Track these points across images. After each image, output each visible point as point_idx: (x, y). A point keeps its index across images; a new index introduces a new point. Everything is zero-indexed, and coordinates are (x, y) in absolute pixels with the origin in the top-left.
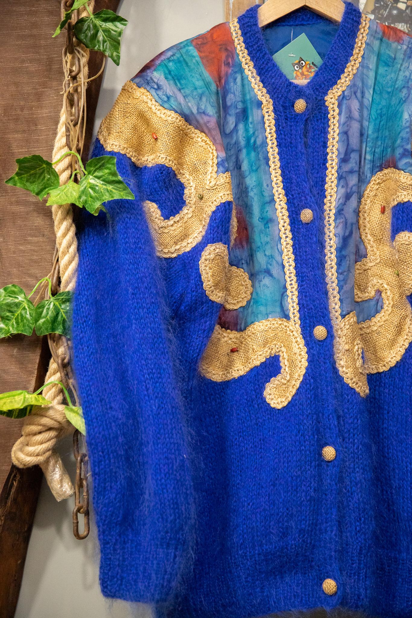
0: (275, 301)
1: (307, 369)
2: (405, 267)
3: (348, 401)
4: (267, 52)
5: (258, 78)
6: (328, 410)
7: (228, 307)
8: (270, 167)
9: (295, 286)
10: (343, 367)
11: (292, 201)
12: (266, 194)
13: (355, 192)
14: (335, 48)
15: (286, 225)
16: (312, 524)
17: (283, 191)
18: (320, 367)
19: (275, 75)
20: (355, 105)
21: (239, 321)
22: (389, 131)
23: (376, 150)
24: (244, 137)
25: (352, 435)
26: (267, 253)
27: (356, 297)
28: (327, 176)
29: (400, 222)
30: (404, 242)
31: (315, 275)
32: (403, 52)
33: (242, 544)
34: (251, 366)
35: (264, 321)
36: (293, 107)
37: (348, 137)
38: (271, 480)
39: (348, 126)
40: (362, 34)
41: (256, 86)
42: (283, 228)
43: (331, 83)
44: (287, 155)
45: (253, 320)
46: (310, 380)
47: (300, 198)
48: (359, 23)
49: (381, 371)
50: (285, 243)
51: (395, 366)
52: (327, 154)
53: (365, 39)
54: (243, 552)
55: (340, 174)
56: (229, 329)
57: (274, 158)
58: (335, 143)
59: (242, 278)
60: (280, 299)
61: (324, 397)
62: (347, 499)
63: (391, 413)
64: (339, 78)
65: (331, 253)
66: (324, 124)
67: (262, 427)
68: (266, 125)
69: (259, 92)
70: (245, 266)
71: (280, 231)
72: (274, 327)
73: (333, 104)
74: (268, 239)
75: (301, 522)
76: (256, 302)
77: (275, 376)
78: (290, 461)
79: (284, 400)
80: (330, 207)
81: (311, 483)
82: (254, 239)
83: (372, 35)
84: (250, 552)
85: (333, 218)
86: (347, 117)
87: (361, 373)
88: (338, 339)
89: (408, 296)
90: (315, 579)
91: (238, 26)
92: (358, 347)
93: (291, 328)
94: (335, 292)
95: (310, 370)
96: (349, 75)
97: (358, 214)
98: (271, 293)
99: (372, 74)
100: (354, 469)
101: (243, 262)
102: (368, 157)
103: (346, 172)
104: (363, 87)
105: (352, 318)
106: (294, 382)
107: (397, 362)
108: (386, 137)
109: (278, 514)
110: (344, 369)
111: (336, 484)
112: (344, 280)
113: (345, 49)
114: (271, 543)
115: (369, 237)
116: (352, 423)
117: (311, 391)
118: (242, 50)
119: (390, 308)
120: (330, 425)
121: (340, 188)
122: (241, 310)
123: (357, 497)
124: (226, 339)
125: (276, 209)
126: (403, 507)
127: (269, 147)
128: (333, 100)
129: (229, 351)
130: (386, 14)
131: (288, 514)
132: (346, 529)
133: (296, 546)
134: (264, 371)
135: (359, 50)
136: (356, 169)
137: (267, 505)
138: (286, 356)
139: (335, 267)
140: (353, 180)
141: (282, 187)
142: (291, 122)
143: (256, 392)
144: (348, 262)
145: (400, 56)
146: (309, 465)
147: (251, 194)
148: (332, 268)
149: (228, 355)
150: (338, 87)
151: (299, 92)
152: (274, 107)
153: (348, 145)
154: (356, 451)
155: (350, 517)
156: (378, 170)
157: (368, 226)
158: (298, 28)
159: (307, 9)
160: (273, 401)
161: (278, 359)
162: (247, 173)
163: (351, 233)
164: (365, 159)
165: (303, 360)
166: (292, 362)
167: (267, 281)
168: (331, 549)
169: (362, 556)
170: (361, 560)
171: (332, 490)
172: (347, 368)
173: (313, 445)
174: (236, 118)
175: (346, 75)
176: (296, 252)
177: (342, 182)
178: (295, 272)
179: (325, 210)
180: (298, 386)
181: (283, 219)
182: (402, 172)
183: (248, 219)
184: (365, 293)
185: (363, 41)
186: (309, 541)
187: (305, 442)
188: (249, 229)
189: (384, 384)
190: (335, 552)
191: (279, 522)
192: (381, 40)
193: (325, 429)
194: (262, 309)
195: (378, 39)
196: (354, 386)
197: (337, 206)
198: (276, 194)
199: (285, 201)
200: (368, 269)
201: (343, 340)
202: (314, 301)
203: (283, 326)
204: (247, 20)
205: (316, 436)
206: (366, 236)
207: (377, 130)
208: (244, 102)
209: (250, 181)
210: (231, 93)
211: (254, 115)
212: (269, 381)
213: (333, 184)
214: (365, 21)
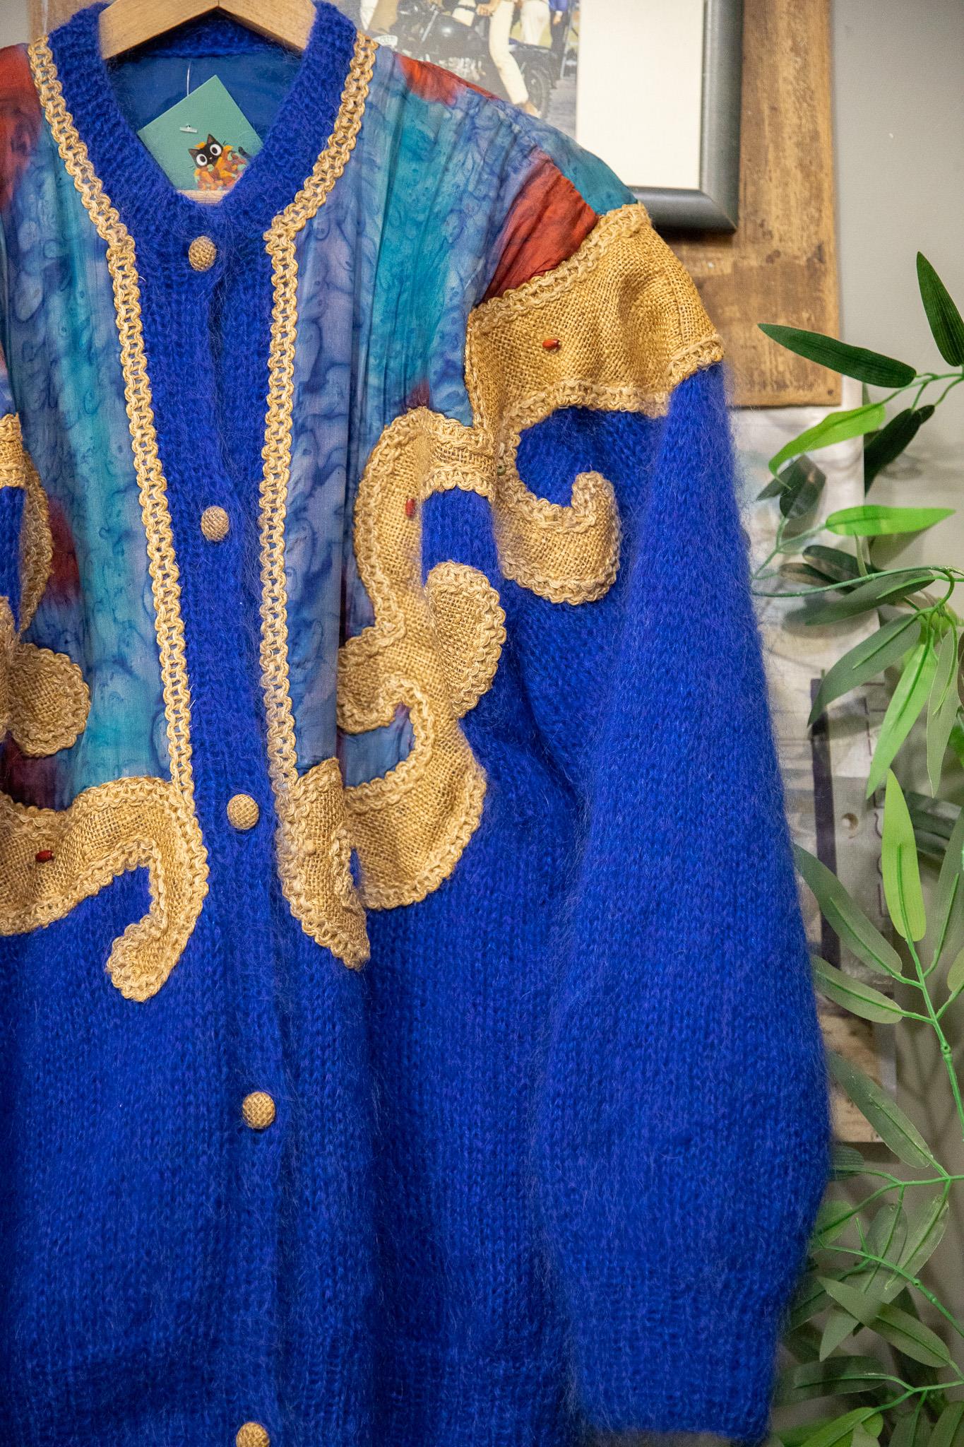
0: (139, 735)
1: (206, 901)
2: (451, 649)
3: (311, 980)
4: (122, 120)
5: (99, 184)
6: (258, 1002)
7: (31, 749)
8: (126, 403)
9: (185, 696)
10: (298, 895)
11: (178, 486)
12: (117, 469)
13: (338, 465)
14: (291, 114)
15: (163, 545)
16: (211, 1287)
17: (159, 463)
18: (240, 896)
19: (140, 178)
20: (340, 253)
21: (57, 783)
22: (419, 317)
23: (392, 364)
24: (64, 329)
25: (318, 1063)
26: (119, 616)
27: (350, 721)
28: (268, 426)
29: (437, 539)
30: (445, 587)
31: (232, 670)
32: (454, 127)
33: (35, 1343)
34: (78, 895)
35: (110, 784)
36: (187, 256)
37: (320, 329)
38: (110, 1182)
39: (320, 303)
40: (357, 80)
41: (94, 204)
42: (157, 555)
43: (279, 199)
44: (169, 375)
45: (85, 782)
46: (212, 931)
47: (198, 480)
48: (348, 54)
49: (408, 901)
50: (161, 592)
51: (439, 890)
52: (269, 371)
53: (364, 93)
54: (38, 1365)
55: (300, 421)
56: (35, 804)
57: (137, 381)
58: (286, 346)
59: (65, 677)
60: (149, 730)
61: (250, 971)
62: (303, 1221)
63: (429, 1005)
64: (300, 187)
65: (276, 616)
66: (260, 298)
67: (101, 1049)
68: (118, 300)
69: (101, 219)
70: (72, 647)
71: (150, 560)
72: (134, 798)
73: (284, 250)
74: (122, 581)
75: (182, 1283)
76: (94, 737)
77: (137, 920)
78: (158, 1132)
79: (153, 979)
80: (274, 501)
81: (208, 1186)
82: (89, 582)
83: (381, 84)
84: (54, 1364)
85: (281, 528)
86: (317, 283)
87: (347, 910)
88: (288, 826)
89: (460, 720)
90: (216, 1424)
91: (50, 55)
92: (338, 846)
93: (173, 800)
94: (284, 712)
95: (213, 906)
96: (323, 180)
97: (353, 519)
98: (128, 716)
99: (381, 179)
100: (323, 1147)
101: (69, 638)
102: (374, 380)
103: (315, 415)
104: (359, 210)
105: (326, 775)
106: (175, 936)
107: (444, 880)
108: (411, 331)
109: (124, 1266)
110: (302, 900)
111: (275, 1186)
112: (305, 681)
113: (315, 117)
114: (106, 1340)
115: (380, 575)
116: (318, 1033)
117: (214, 956)
118: (58, 114)
119: (430, 748)
120: (263, 1040)
121: (298, 454)
122: (64, 755)
123: (326, 1216)
124: (25, 829)
125: (142, 508)
126: (452, 1237)
127: (124, 354)
128: (284, 242)
129: (34, 858)
130: (425, 33)
131: (149, 1264)
132: (301, 1294)
133: (168, 1344)
134: (109, 907)
135: (350, 120)
136: (343, 408)
137: (97, 1244)
138: (161, 872)
139: (285, 649)
140: (334, 436)
141: (155, 452)
142: (179, 293)
143: (86, 960)
144: (317, 638)
145: (448, 136)
146: (204, 1142)
147: (83, 469)
148: (277, 651)
149: (30, 868)
150: (297, 208)
151: (198, 219)
152: (137, 256)
153: (321, 349)
154: (328, 1101)
155: (310, 1265)
156: (395, 411)
157: (377, 547)
158: (205, 63)
159: (224, 18)
160: (129, 983)
161: (146, 879)
162: (72, 417)
163: (327, 565)
164: (366, 383)
165: (197, 880)
166: (173, 884)
167: (118, 685)
168: (258, 1349)
169: (339, 1360)
170: (333, 1372)
171: (263, 1202)
172: (310, 897)
173: (216, 1091)
174: (45, 280)
175: (315, 179)
176: (188, 614)
177: (304, 442)
178: (184, 661)
179: (262, 511)
180: (184, 943)
181: (156, 532)
182: (441, 416)
183: (75, 531)
184: (371, 711)
185: (359, 99)
186: (201, 1330)
187: (196, 1083)
188: (80, 556)
189: (415, 934)
190: (269, 1354)
191: (126, 1286)
192: (404, 97)
193: (248, 1050)
194: (108, 754)
195: (395, 94)
196: (327, 942)
197: (291, 499)
198: (142, 470)
199: (164, 488)
200: (378, 653)
201: (301, 829)
202: (227, 733)
203: (156, 797)
204: (69, 40)
205: (225, 1069)
206: (372, 574)
207: (394, 314)
208: (63, 241)
209: (81, 438)
210: (31, 219)
211: (88, 275)
212: (120, 933)
213: (281, 446)
214: (365, 49)
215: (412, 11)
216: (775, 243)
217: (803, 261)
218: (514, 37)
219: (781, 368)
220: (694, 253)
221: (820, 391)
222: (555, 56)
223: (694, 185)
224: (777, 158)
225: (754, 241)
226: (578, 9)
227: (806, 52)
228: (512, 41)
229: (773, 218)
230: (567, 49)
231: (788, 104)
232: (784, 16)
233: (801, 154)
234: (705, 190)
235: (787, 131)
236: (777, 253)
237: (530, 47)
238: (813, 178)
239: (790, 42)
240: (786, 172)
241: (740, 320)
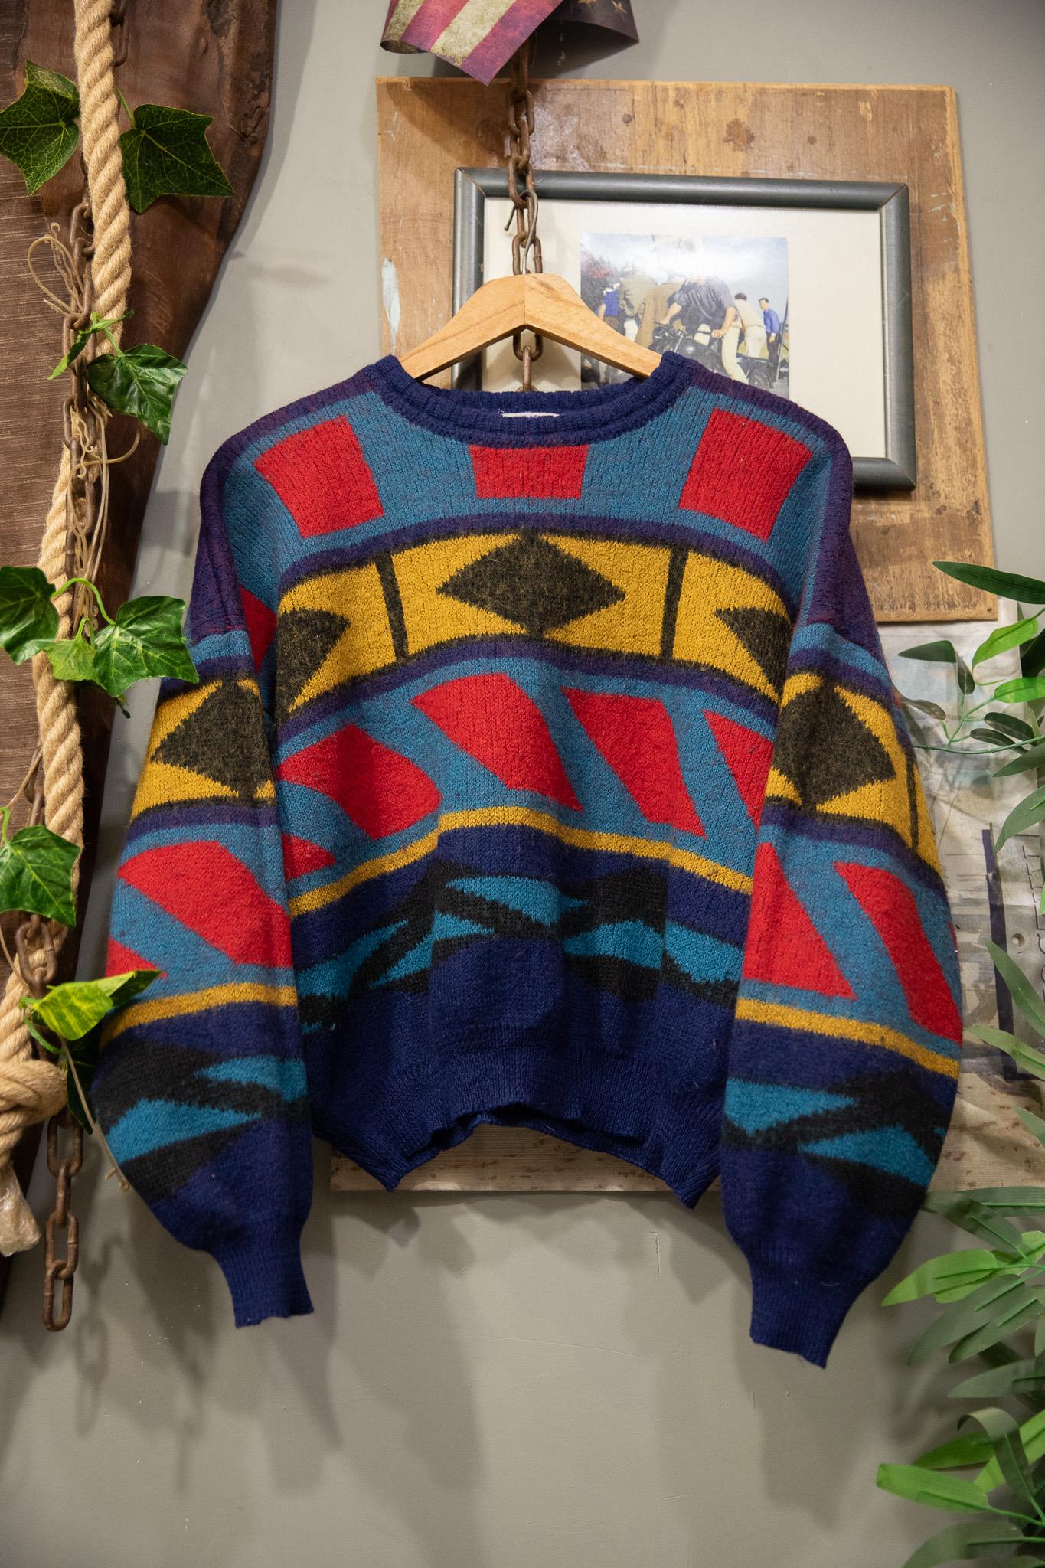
215: (664, 336)
216: (942, 501)
217: (964, 513)
218: (740, 352)
219: (951, 593)
220: (880, 507)
221: (981, 610)
222: (771, 365)
223: (883, 456)
224: (941, 438)
225: (927, 499)
226: (787, 331)
227: (960, 363)
228: (738, 355)
229: (940, 481)
230: (780, 360)
231: (947, 400)
232: (942, 337)
233: (958, 435)
234: (890, 457)
235: (947, 419)
236: (944, 508)
237: (753, 359)
238: (969, 453)
239: (947, 356)
240: (948, 449)
241: (917, 557)
